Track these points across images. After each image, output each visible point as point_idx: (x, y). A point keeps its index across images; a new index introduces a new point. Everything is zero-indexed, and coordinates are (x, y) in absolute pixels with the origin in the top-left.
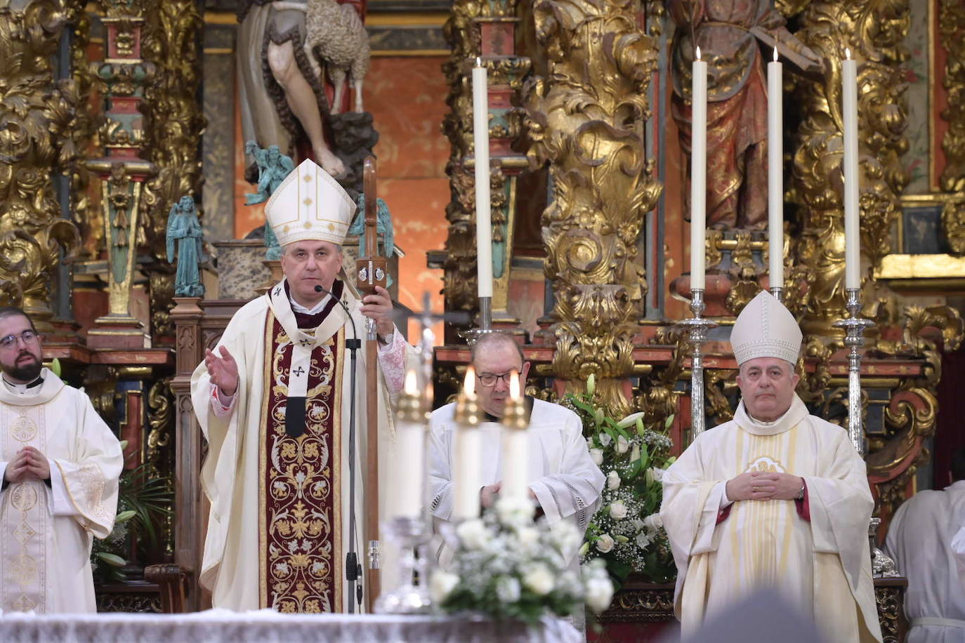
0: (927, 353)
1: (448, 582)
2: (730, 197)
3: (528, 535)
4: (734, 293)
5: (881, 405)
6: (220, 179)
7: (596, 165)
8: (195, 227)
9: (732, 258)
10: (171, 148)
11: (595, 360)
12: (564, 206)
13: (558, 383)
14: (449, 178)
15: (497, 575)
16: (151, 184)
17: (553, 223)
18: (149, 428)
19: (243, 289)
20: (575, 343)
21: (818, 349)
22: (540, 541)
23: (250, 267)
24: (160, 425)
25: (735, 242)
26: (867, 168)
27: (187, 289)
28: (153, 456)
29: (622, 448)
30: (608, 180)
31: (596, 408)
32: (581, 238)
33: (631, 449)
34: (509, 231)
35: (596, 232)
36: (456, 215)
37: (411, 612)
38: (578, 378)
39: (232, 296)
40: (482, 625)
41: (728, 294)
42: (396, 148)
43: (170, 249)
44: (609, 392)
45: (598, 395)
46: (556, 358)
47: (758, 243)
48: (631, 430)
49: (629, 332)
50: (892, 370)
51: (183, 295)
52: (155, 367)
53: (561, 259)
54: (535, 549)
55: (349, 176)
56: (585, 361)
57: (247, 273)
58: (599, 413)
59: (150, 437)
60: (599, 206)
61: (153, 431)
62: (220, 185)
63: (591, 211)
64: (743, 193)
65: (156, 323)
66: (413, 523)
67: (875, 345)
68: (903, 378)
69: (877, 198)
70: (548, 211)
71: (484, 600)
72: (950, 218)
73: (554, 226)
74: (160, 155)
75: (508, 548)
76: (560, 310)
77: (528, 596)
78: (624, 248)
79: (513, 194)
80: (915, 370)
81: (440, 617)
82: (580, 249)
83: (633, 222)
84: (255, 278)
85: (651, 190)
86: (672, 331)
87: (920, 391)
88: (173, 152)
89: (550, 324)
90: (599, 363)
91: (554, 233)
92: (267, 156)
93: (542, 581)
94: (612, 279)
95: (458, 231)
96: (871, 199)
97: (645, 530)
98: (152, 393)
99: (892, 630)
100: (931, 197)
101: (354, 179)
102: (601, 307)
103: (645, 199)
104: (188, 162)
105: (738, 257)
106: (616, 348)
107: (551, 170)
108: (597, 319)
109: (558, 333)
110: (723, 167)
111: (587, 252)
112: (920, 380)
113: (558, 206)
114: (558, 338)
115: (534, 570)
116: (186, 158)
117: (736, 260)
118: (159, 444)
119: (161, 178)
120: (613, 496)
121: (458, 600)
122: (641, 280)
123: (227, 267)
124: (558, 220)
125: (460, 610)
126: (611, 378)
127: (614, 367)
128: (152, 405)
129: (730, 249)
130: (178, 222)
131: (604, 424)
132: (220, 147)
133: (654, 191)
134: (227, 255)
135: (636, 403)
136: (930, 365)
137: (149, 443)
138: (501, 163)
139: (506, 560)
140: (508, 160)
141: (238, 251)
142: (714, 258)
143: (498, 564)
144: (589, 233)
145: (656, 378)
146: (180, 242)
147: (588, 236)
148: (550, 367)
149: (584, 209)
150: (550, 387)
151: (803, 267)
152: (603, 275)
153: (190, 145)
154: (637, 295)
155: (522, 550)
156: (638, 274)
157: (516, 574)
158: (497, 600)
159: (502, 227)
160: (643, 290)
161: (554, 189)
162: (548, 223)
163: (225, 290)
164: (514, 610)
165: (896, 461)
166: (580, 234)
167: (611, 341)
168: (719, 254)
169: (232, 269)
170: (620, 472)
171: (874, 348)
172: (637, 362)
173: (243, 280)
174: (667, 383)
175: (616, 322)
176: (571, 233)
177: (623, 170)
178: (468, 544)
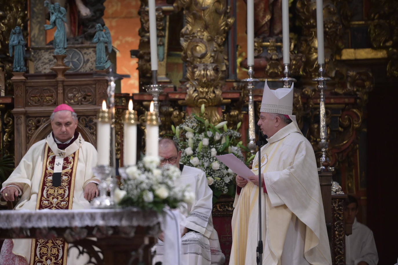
0: (358, 93)
1: (122, 194)
2: (266, 23)
3: (157, 173)
4: (268, 67)
5: (337, 117)
6: (39, 20)
7: (204, 10)
8: (22, 40)
9: (268, 51)
10: (13, 5)
11: (204, 98)
12: (190, 28)
13: (188, 109)
14: (140, 17)
15: (143, 190)
16: (3, 21)
17: (186, 36)
18: (4, 133)
19: (45, 69)
20: (195, 90)
21: (308, 91)
22: (163, 175)
23: (48, 58)
24: (9, 131)
25: (268, 44)
26: (329, 9)
27: (18, 68)
28: (6, 145)
29: (217, 138)
30: (209, 16)
31: (205, 120)
32: (197, 42)
33: (222, 138)
34: (166, 40)
35: (205, 40)
36: (143, 33)
37: (106, 207)
38: (197, 106)
39: (41, 72)
40: (137, 213)
41: (265, 67)
42: (119, 4)
43: (11, 51)
44: (211, 113)
45: (206, 114)
46: (187, 97)
47: (279, 44)
48: (221, 130)
49: (220, 85)
50: (342, 101)
51: (17, 71)
52: (6, 104)
53: (189, 52)
54: (160, 178)
55: (93, 16)
56: (200, 98)
57: (47, 61)
58: (206, 122)
59: (5, 136)
60: (206, 27)
61: (6, 134)
62: (39, 22)
63: (202, 30)
64: (272, 21)
65: (7, 85)
66: (106, 168)
67: (334, 89)
68: (347, 104)
69: (333, 22)
70: (183, 30)
71: (138, 201)
72: (372, 31)
73: (186, 37)
74: (8, 8)
75: (148, 178)
76: (188, 75)
77: (157, 200)
78: (217, 47)
79: (168, 23)
80: (352, 100)
81: (118, 210)
82: (198, 48)
83: (221, 35)
84: (51, 63)
85: (229, 20)
86: (241, 84)
87: (355, 110)
88: (14, 6)
89: (185, 82)
90: (206, 99)
91: (186, 41)
92: (54, 8)
93: (163, 193)
94: (212, 61)
95: (143, 41)
96: (331, 23)
97: (228, 174)
98: (5, 116)
99: (340, 218)
100: (363, 22)
101: (95, 18)
102: (207, 74)
103: (227, 25)
104: (21, 11)
105: (270, 50)
106: (214, 92)
107: (184, 12)
108: (205, 79)
109: (188, 86)
110: (263, 9)
111: (200, 49)
112: (354, 105)
113: (188, 28)
114: (188, 88)
115: (159, 188)
116: (20, 10)
117: (269, 52)
118: (9, 139)
119: (8, 19)
120: (213, 160)
121: (126, 202)
122: (225, 61)
123: (38, 59)
124: (187, 34)
125: (127, 206)
126: (212, 106)
127: (213, 101)
128: (5, 122)
129: (266, 47)
130: (14, 38)
131: (209, 127)
132: (39, 5)
133: (231, 21)
134: (38, 53)
135: (224, 117)
136: (359, 98)
137: (4, 139)
138: (161, 9)
139: (147, 184)
140: (165, 8)
141: (43, 51)
142: (259, 51)
143: (144, 186)
144: (201, 40)
145: (234, 106)
146: (15, 48)
147: (201, 42)
148: (184, 101)
149: (199, 29)
150: (185, 110)
151: (300, 55)
152: (208, 60)
153: (22, 4)
154: (224, 68)
155: (154, 179)
156: (224, 59)
157: (152, 190)
158: (143, 201)
159: (163, 39)
160: (226, 66)
161: (186, 21)
162: (183, 36)
163: (37, 69)
164: (151, 206)
165: (344, 142)
166: (197, 41)
167: (212, 89)
168: (261, 49)
169: (40, 59)
170: (216, 148)
171: (333, 91)
172: (224, 99)
173: (45, 64)
174: (238, 108)
175: (214, 80)
176: (193, 40)
177: (217, 12)
178: (131, 177)
